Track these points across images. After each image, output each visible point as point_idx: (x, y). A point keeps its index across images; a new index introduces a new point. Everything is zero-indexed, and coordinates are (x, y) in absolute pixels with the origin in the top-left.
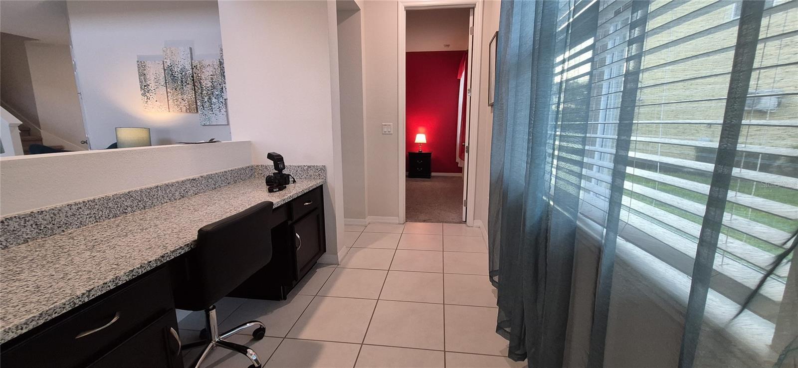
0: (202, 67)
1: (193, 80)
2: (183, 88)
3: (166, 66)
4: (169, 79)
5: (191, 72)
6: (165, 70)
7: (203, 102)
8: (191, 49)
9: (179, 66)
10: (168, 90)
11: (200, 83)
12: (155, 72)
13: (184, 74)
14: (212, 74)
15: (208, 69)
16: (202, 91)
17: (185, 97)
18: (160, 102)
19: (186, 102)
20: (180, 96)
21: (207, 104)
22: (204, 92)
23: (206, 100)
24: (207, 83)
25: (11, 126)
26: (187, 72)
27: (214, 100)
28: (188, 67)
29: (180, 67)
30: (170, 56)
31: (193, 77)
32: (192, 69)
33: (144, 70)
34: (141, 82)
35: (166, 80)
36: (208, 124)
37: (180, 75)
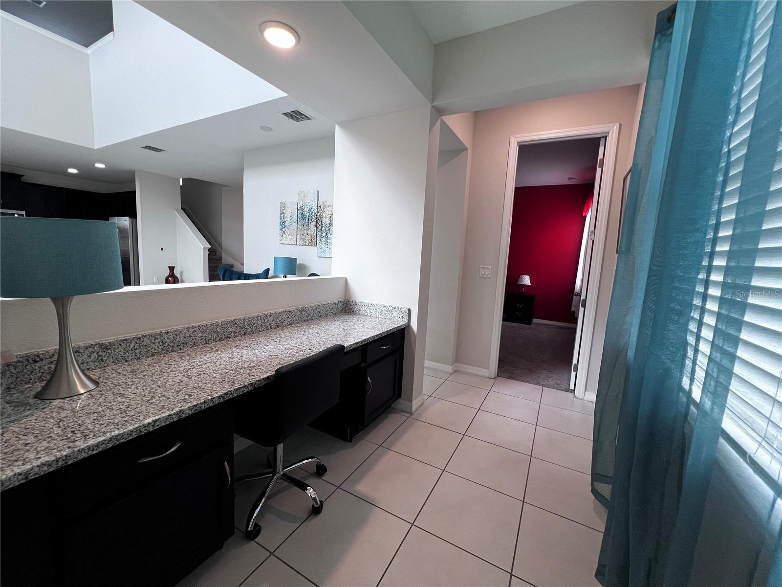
0: (325, 207)
1: (317, 218)
2: (308, 225)
3: (299, 206)
4: (300, 217)
5: (316, 212)
6: (298, 209)
7: (321, 237)
8: (318, 192)
9: (308, 206)
10: (298, 226)
11: (321, 220)
12: (291, 211)
13: (310, 213)
15: (328, 209)
16: (322, 228)
17: (309, 232)
18: (292, 236)
19: (309, 236)
20: (306, 232)
21: (324, 239)
22: (324, 228)
23: (324, 236)
24: (326, 221)
25: (204, 248)
26: (313, 212)
28: (315, 207)
30: (303, 198)
31: (317, 215)
32: (317, 208)
33: (284, 209)
34: (281, 219)
35: (298, 218)
36: (323, 256)
37: (308, 214)
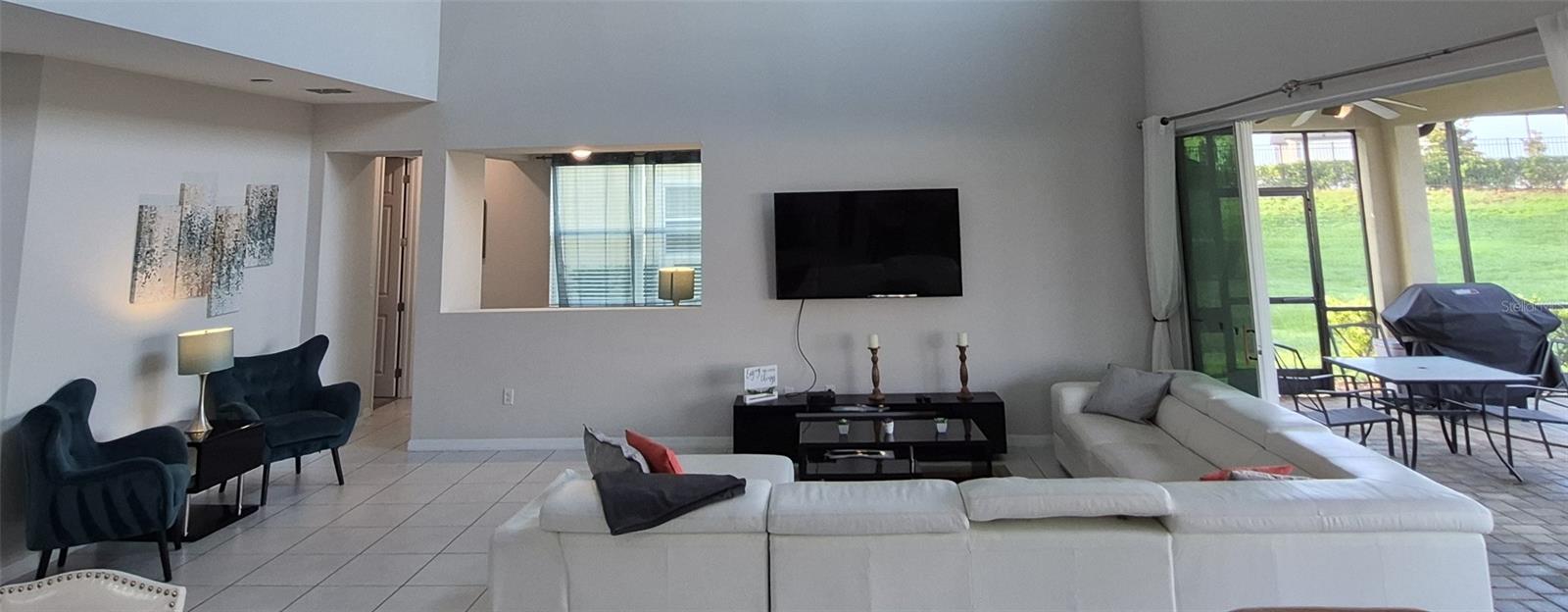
0: (227, 217)
1: (214, 239)
2: (200, 254)
3: (182, 215)
4: (184, 239)
5: (213, 226)
6: (182, 222)
7: (220, 275)
9: (200, 215)
10: (181, 258)
11: (222, 242)
12: (167, 227)
13: (204, 228)
14: (237, 228)
15: (233, 221)
16: (222, 257)
17: (200, 268)
19: (200, 277)
22: (225, 258)
23: (224, 271)
24: (229, 244)
26: (209, 226)
27: (234, 271)
28: (212, 218)
29: (203, 218)
30: (192, 198)
31: (213, 233)
32: (215, 220)
33: (153, 222)
35: (180, 240)
36: (221, 312)
37: (200, 231)
